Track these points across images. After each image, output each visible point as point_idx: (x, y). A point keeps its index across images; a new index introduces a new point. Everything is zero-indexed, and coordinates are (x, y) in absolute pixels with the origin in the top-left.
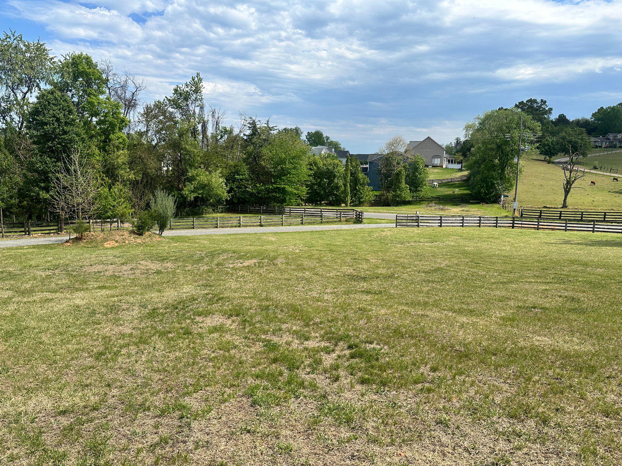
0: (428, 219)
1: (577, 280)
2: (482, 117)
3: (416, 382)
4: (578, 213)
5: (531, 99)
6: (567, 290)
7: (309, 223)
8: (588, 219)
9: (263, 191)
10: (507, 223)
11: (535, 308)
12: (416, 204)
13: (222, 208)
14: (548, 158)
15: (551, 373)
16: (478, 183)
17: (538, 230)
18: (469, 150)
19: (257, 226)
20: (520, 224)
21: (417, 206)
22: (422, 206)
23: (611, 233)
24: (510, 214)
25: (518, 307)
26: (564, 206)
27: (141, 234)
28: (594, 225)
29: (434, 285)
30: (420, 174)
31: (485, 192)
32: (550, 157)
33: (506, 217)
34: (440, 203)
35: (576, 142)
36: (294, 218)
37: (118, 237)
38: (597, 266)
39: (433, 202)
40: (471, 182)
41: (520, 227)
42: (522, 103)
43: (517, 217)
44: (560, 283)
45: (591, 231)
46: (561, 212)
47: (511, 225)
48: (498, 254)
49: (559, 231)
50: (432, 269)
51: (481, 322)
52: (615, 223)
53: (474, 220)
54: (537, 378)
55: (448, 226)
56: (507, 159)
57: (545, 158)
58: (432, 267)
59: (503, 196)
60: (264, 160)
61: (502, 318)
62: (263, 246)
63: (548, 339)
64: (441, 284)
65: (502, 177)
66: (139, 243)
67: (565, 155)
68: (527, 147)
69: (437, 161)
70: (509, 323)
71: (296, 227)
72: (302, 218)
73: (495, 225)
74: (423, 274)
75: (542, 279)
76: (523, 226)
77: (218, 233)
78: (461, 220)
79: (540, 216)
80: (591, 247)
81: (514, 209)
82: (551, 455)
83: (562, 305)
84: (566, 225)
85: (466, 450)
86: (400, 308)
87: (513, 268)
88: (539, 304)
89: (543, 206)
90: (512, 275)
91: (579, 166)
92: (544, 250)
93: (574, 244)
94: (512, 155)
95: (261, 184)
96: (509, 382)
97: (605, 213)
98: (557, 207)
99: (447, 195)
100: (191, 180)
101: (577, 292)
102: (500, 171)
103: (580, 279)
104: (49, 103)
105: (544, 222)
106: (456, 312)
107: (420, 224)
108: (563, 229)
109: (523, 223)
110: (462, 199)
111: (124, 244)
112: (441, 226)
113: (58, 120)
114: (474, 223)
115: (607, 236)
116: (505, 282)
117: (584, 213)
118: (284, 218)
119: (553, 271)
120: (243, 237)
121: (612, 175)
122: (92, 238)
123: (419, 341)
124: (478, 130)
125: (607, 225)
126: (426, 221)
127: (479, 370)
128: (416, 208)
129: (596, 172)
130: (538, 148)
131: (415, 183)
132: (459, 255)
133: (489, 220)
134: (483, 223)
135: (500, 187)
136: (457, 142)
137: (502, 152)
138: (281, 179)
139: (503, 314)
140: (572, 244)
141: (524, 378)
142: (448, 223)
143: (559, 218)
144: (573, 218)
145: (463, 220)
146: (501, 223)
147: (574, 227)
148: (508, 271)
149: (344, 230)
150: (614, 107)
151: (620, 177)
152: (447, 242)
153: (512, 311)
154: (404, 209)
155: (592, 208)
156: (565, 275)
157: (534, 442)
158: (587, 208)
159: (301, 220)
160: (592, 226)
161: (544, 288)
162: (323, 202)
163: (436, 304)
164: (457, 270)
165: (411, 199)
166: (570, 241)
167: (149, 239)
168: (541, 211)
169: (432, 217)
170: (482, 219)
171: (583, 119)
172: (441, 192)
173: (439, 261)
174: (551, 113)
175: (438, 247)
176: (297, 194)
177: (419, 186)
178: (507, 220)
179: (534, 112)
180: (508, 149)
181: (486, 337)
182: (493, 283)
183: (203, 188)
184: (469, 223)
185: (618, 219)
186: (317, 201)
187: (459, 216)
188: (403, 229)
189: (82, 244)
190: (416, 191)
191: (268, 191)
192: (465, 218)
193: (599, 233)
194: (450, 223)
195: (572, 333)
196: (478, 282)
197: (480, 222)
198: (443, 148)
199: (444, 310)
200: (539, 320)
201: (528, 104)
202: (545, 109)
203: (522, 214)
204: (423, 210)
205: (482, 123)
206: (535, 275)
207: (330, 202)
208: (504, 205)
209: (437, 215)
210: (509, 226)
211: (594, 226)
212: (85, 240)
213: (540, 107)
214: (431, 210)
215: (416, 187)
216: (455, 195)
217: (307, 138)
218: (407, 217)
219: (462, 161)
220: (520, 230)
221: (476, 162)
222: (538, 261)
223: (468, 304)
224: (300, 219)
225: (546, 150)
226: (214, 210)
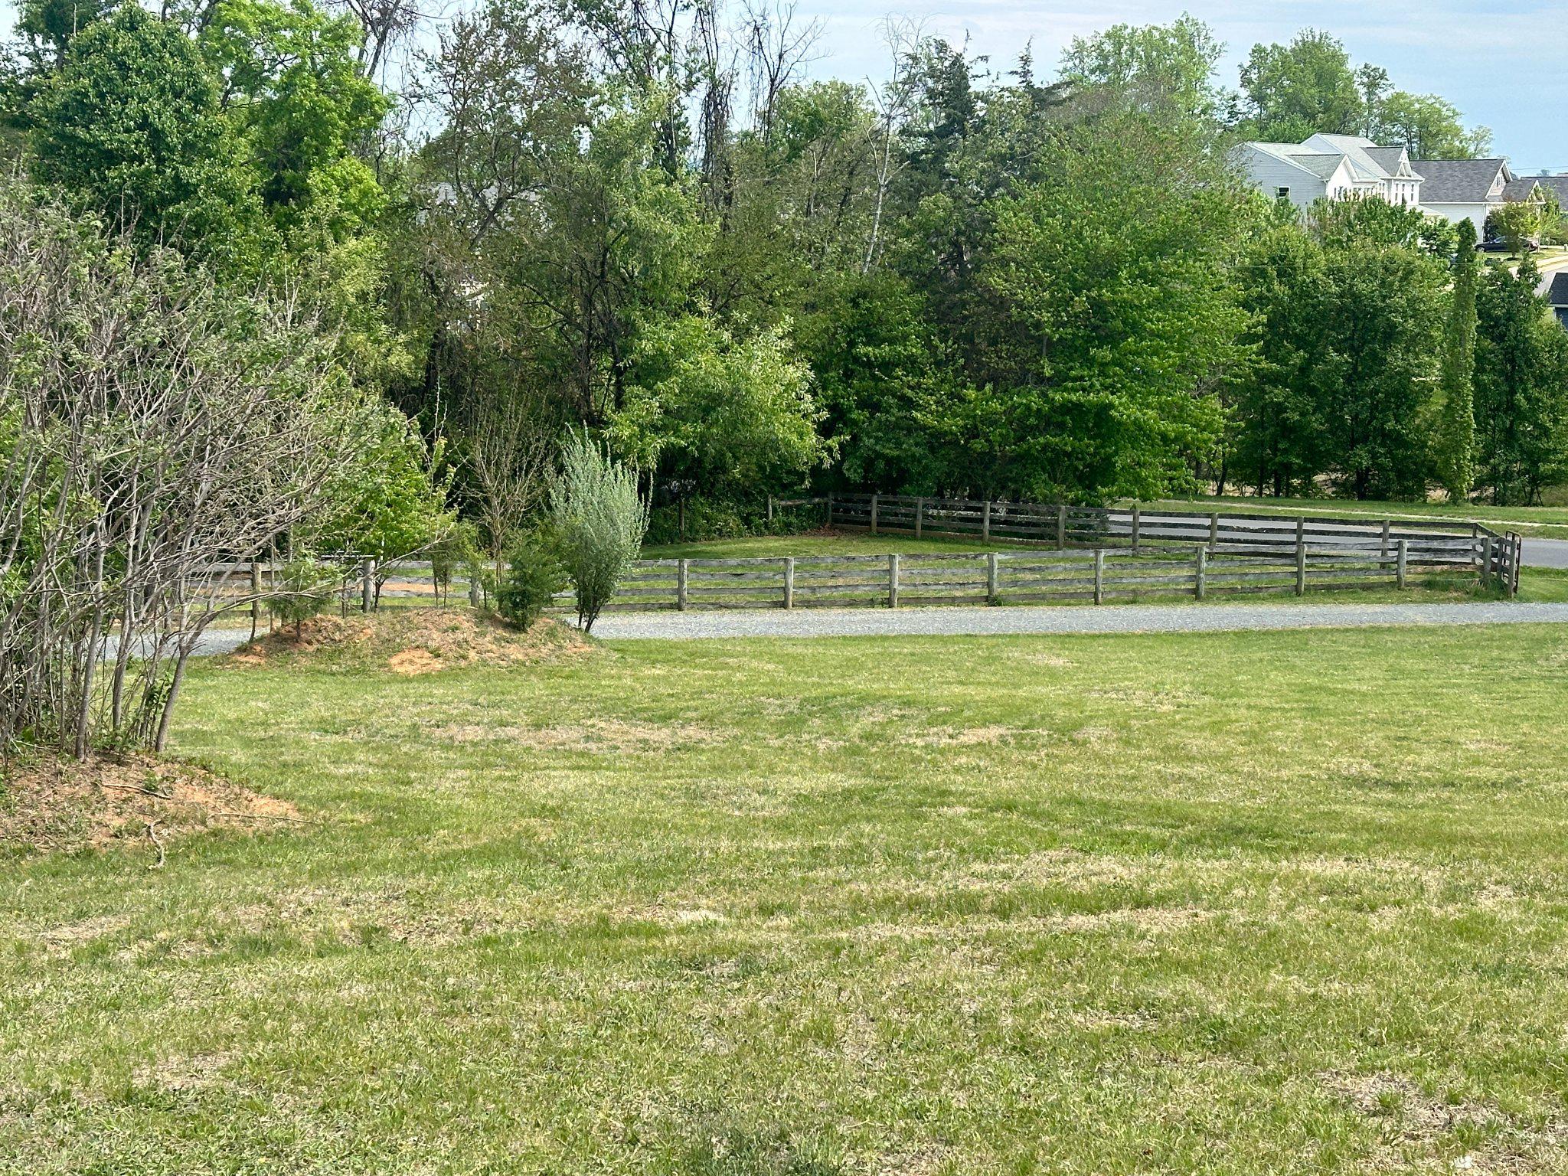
7: (1233, 594)
9: (994, 423)
13: (787, 510)
19: (973, 601)
27: (518, 626)
36: (1156, 566)
37: (436, 635)
60: (1004, 262)
62: (1016, 686)
66: (517, 661)
71: (1164, 609)
72: (1196, 564)
77: (797, 633)
95: (988, 387)
100: (652, 371)
104: (122, 67)
111: (463, 664)
113: (157, 137)
118: (1103, 566)
120: (918, 649)
122: (337, 636)
138: (1090, 362)
149: (1410, 630)
159: (1191, 578)
162: (1320, 478)
167: (550, 646)
176: (1176, 440)
183: (707, 411)
186: (1288, 470)
189: (305, 662)
191: (1022, 426)
207: (1362, 476)
212: (310, 643)
217: (1246, 82)
224: (1186, 572)
226: (747, 521)
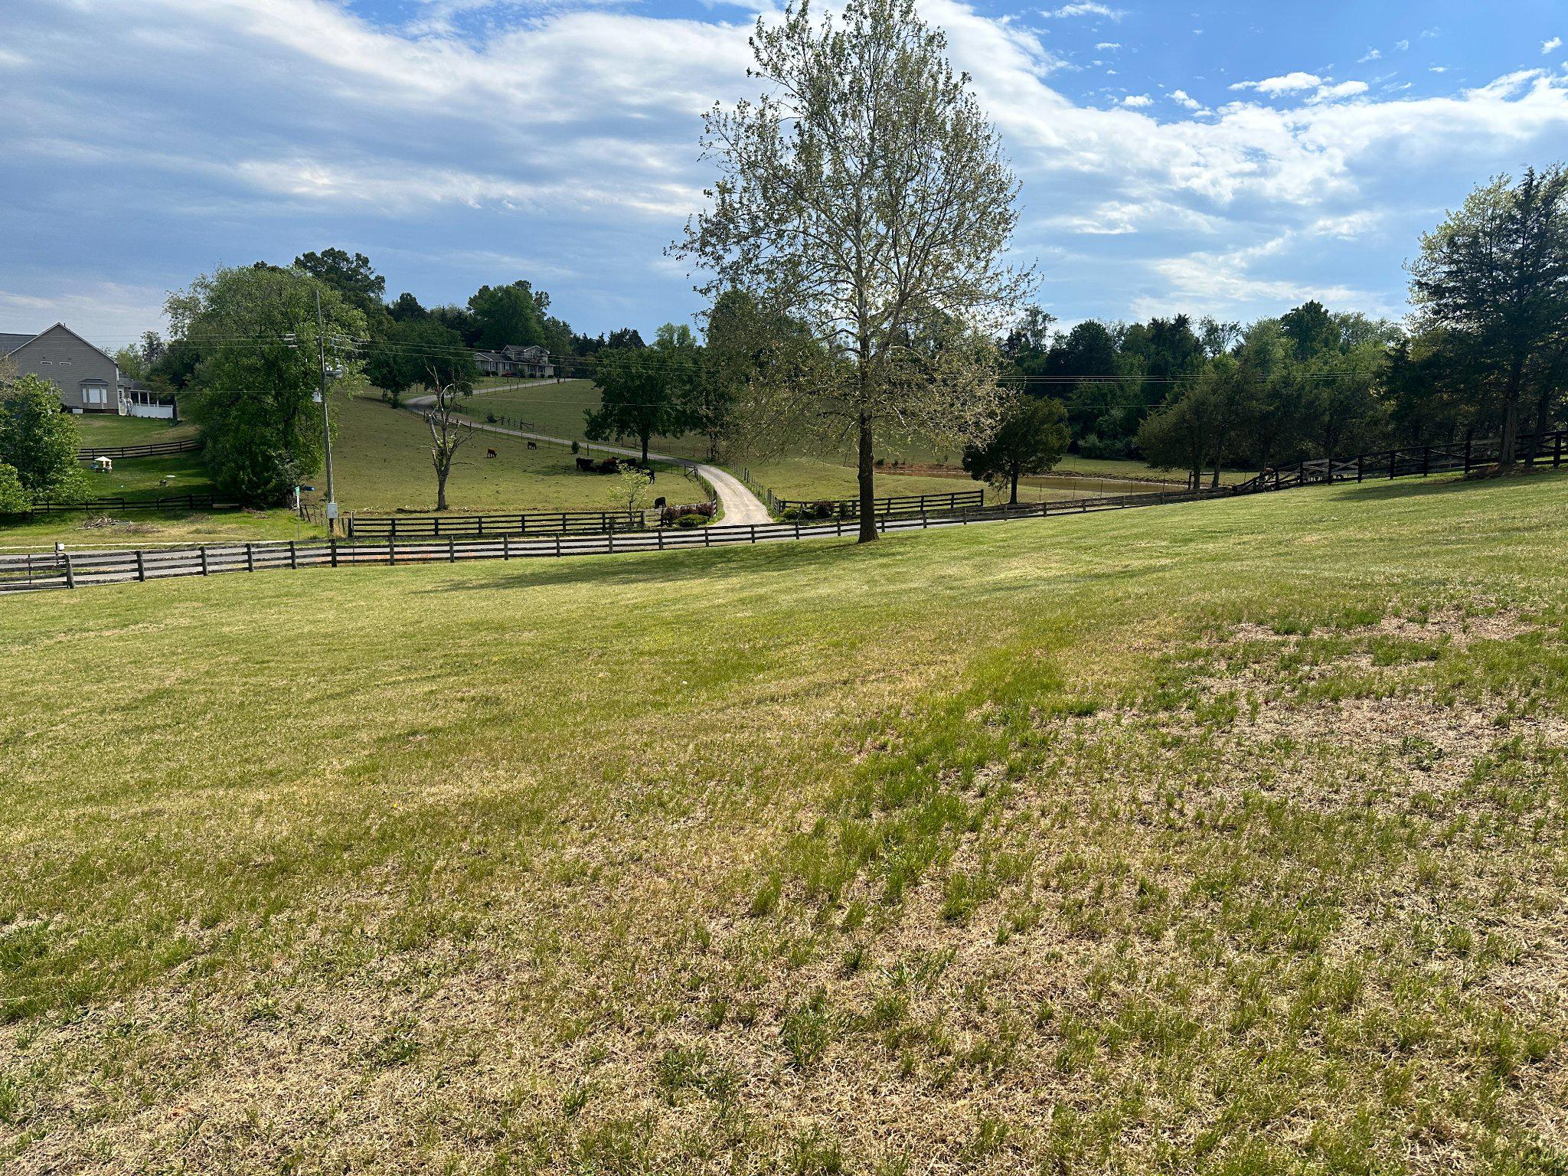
0: (97, 564)
1: (489, 661)
2: (212, 279)
3: (170, 964)
4: (472, 520)
5: (332, 249)
6: (474, 685)
8: (493, 531)
10: (319, 556)
11: (414, 733)
12: (50, 522)
14: (390, 394)
15: (465, 847)
16: (227, 456)
17: (392, 564)
18: (190, 368)
20: (350, 554)
21: (52, 528)
22: (70, 526)
23: (539, 558)
24: (322, 533)
25: (379, 739)
26: (442, 506)
28: (506, 543)
29: (156, 737)
30: (50, 432)
31: (250, 480)
32: (396, 392)
33: (314, 539)
34: (126, 516)
35: (447, 362)
38: (523, 628)
39: (106, 513)
40: (207, 456)
41: (350, 561)
42: (310, 256)
43: (340, 539)
44: (457, 674)
45: (501, 556)
46: (436, 519)
47: (329, 558)
48: (310, 632)
49: (437, 564)
50: (140, 697)
51: (302, 792)
52: (544, 535)
53: (234, 554)
54: (440, 863)
55: (162, 576)
56: (296, 394)
57: (385, 395)
58: (140, 691)
59: (298, 489)
61: (348, 772)
63: (451, 787)
64: (176, 728)
65: (290, 442)
67: (426, 389)
68: (341, 368)
69: (96, 397)
70: (367, 776)
73: (290, 561)
74: (117, 716)
75: (420, 672)
76: (357, 558)
78: (198, 557)
79: (394, 531)
80: (507, 591)
81: (331, 520)
82: (486, 983)
83: (469, 716)
84: (451, 548)
85: (327, 1041)
86: (72, 813)
87: (352, 660)
88: (423, 726)
89: (395, 509)
90: (351, 676)
91: (458, 414)
92: (413, 609)
93: (473, 588)
94: (306, 384)
96: (388, 889)
97: (523, 516)
98: (426, 509)
99: (143, 493)
101: (492, 684)
102: (281, 427)
103: (495, 659)
105: (404, 546)
106: (234, 785)
107: (75, 578)
108: (447, 559)
109: (357, 550)
110: (191, 500)
112: (141, 578)
114: (234, 562)
115: (532, 565)
116: (338, 694)
117: (483, 520)
119: (440, 651)
121: (525, 435)
123: (155, 873)
124: (208, 317)
125: (530, 542)
126: (92, 569)
127: (319, 888)
128: (52, 533)
129: (493, 429)
130: (365, 371)
131: (36, 459)
132: (210, 649)
133: (274, 551)
134: (258, 560)
135: (287, 466)
136: (151, 344)
137: (280, 377)
139: (349, 763)
140: (469, 588)
141: (416, 872)
142: (161, 568)
143: (433, 533)
144: (463, 532)
145: (202, 556)
146: (305, 557)
147: (467, 551)
148: (340, 667)
150: (508, 287)
151: (539, 440)
152: (168, 621)
153: (367, 752)
154: (9, 538)
155: (498, 507)
156: (465, 655)
157: (456, 972)
158: (487, 507)
160: (502, 546)
161: (426, 689)
163: (177, 780)
164: (213, 687)
165: (29, 508)
166: (464, 582)
168: (393, 520)
169: (111, 555)
170: (253, 550)
171: (452, 310)
172: (125, 482)
173: (155, 671)
174: (383, 288)
175: (144, 637)
177: (50, 468)
178: (318, 548)
179: (344, 282)
180: (294, 370)
181: (320, 818)
182: (310, 702)
184: (221, 563)
185: (547, 528)
187: (192, 548)
188: (21, 597)
190: (44, 482)
192: (207, 552)
193: (518, 560)
194: (166, 568)
195: (495, 763)
196: (274, 707)
197: (250, 557)
198: (110, 360)
199: (205, 787)
200: (427, 755)
201: (326, 262)
202: (367, 277)
203: (351, 531)
204: (77, 537)
205: (217, 300)
206: (403, 667)
208: (304, 511)
209: (124, 548)
210: (323, 563)
211: (506, 545)
213: (356, 271)
214: (103, 536)
215: (42, 472)
216: (169, 490)
218: (29, 561)
219: (173, 397)
220: (352, 568)
221: (213, 403)
222: (404, 635)
223: (261, 760)
225: (384, 377)
